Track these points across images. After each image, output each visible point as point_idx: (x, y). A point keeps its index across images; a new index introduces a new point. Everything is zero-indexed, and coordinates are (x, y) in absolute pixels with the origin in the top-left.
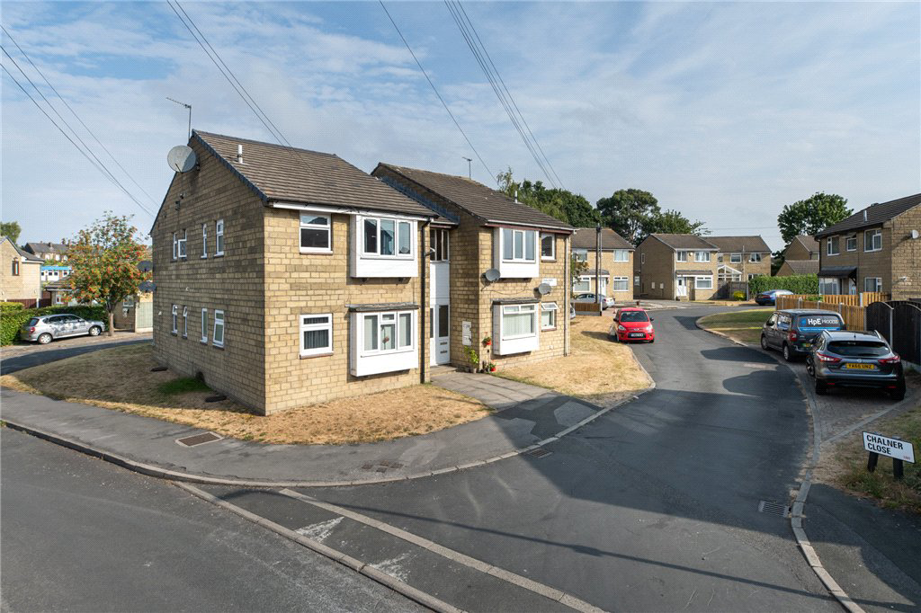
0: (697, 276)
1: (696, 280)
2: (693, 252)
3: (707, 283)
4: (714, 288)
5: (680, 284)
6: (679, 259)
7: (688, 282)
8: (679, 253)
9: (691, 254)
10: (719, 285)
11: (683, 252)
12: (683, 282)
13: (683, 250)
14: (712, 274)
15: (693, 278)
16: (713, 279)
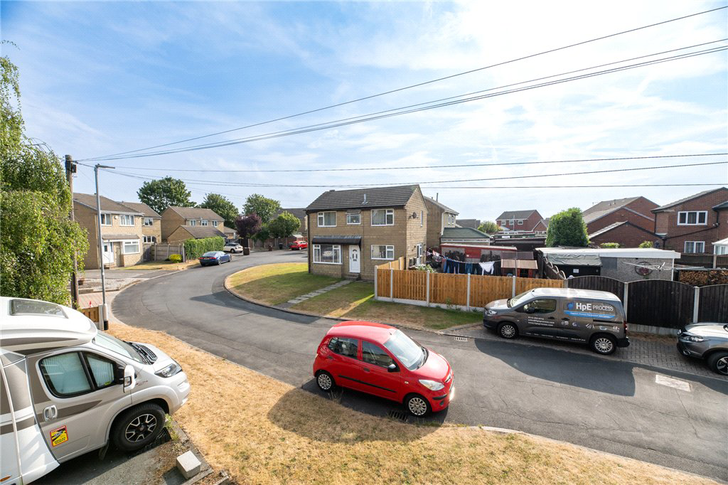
0: (124, 241)
1: (124, 244)
2: (118, 215)
3: (134, 247)
4: (140, 252)
5: (106, 250)
6: (103, 223)
7: (115, 247)
8: (103, 216)
9: (117, 217)
10: (144, 249)
11: (108, 215)
12: (109, 248)
13: (108, 212)
14: (138, 238)
15: (119, 243)
16: (140, 242)
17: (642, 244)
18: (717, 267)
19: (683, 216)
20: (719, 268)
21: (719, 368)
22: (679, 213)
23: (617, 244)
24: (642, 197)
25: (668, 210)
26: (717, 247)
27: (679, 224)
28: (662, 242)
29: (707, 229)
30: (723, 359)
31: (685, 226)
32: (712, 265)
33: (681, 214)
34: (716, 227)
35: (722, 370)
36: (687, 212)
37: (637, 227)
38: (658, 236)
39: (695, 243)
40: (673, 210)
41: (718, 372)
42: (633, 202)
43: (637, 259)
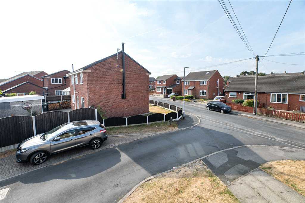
17: (30, 93)
18: (63, 100)
19: (53, 80)
20: (63, 101)
21: (36, 162)
22: (52, 78)
23: (24, 93)
24: (43, 71)
25: (47, 77)
26: (63, 92)
27: (52, 83)
28: (46, 91)
29: (62, 85)
30: (37, 157)
31: (54, 84)
32: (61, 100)
33: (52, 79)
34: (65, 84)
35: (37, 162)
36: (55, 78)
37: (34, 85)
38: (44, 89)
39: (59, 91)
40: (49, 77)
41: (36, 164)
42: (39, 73)
43: (22, 101)
